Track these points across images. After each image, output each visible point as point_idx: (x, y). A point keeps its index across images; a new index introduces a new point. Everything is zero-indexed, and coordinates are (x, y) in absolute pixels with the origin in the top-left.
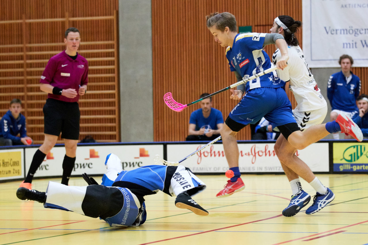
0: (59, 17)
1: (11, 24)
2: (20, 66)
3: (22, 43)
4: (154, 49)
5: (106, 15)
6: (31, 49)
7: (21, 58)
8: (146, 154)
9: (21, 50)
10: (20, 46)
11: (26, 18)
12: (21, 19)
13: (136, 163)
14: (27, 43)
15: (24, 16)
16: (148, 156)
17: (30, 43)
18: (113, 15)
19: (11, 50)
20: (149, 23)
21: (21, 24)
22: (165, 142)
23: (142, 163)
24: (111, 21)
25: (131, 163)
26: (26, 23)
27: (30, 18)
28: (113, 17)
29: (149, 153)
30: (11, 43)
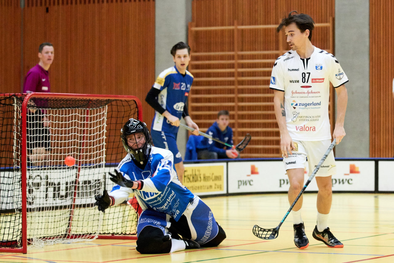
0: (273, 24)
1: (222, 31)
2: (231, 75)
3: (233, 50)
4: (371, 59)
5: (322, 22)
6: (243, 57)
7: (232, 66)
8: (356, 170)
9: (232, 57)
10: (231, 53)
11: (238, 25)
12: (233, 25)
13: (346, 180)
14: (238, 50)
15: (236, 22)
16: (358, 172)
17: (242, 50)
18: (329, 22)
19: (222, 58)
20: (366, 31)
21: (233, 30)
22: (376, 158)
23: (352, 180)
24: (327, 28)
25: (341, 180)
26: (238, 30)
27: (242, 25)
28: (329, 25)
29: (360, 170)
30: (223, 51)
